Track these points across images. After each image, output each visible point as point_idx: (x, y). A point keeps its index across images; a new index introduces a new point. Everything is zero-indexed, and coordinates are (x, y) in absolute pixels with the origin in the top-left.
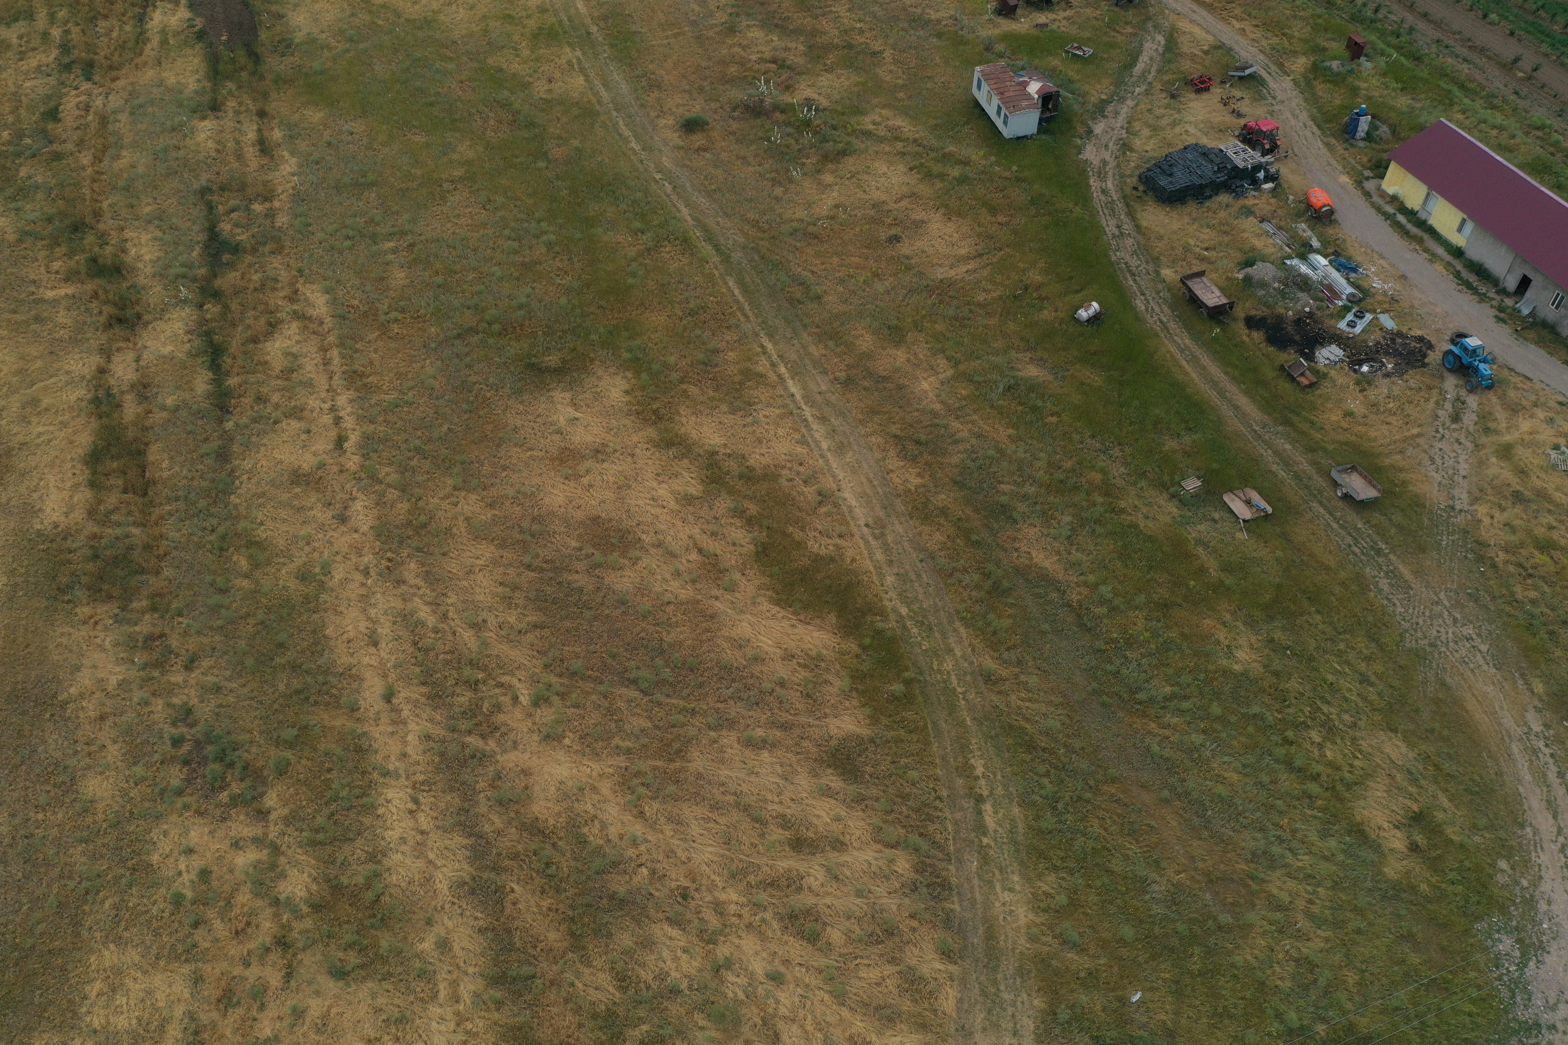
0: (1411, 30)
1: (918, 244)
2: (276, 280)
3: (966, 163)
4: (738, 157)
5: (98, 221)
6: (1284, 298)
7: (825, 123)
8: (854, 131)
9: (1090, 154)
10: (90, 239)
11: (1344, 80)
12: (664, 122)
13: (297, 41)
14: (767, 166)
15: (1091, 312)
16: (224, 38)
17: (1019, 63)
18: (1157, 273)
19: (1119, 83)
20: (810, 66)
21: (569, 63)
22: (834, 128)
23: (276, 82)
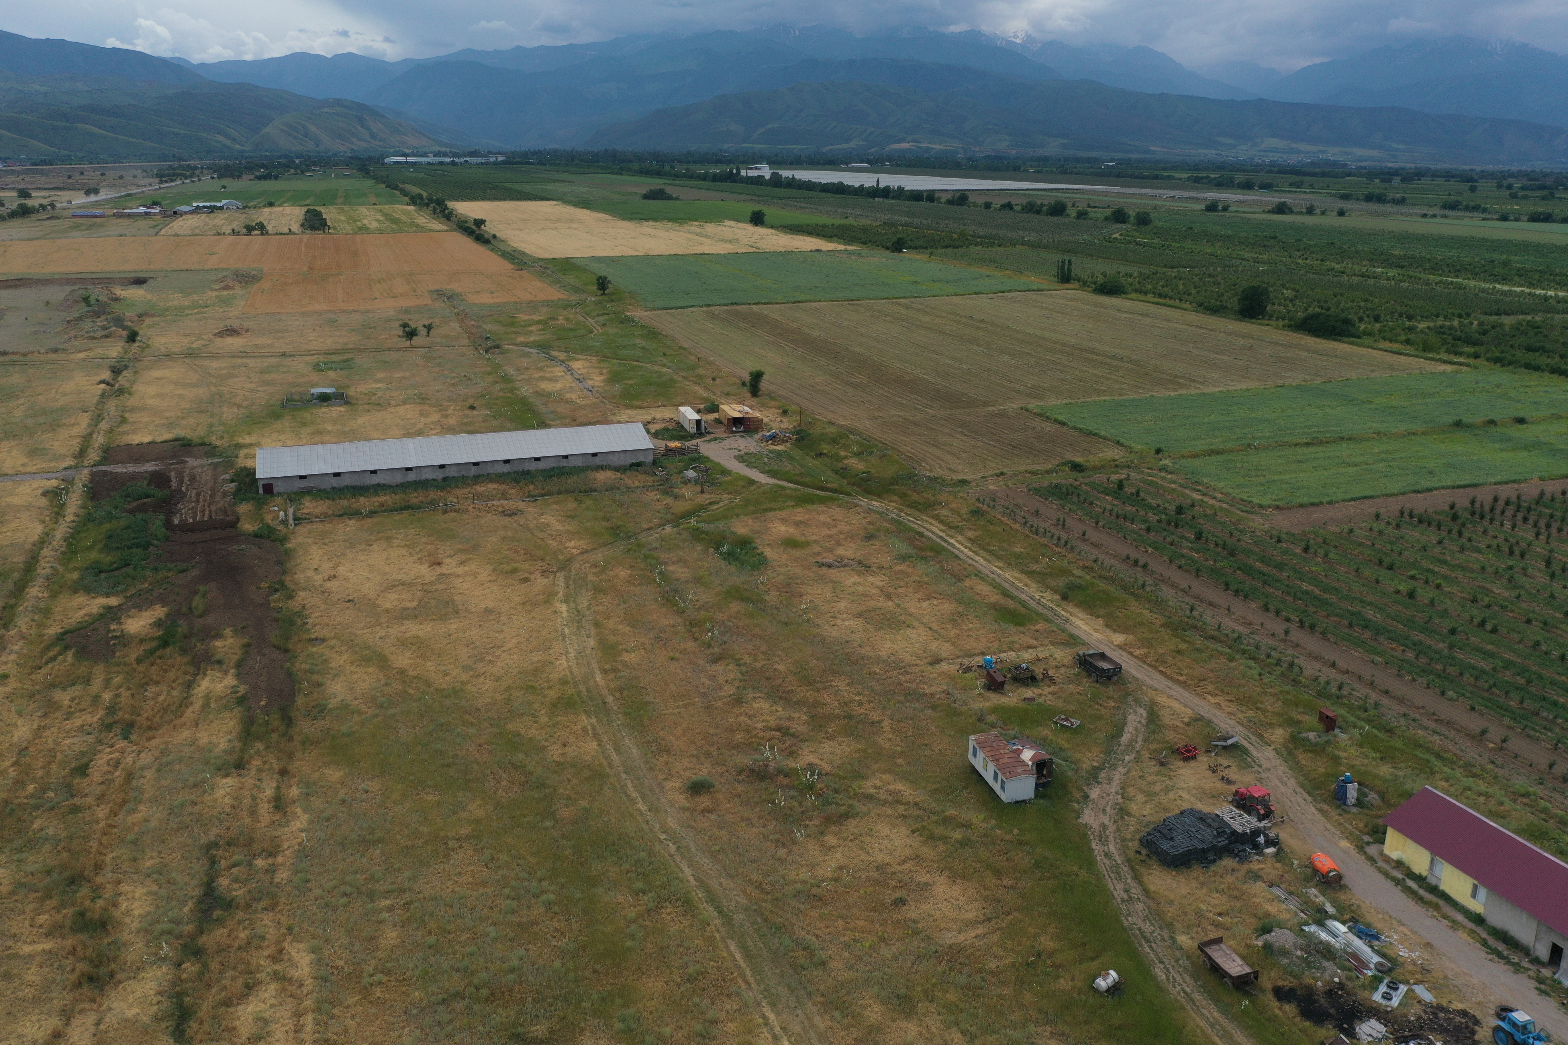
0: (1377, 705)
1: (925, 907)
2: (263, 938)
3: (967, 826)
4: (742, 819)
5: (97, 874)
6: (1310, 968)
7: (827, 787)
8: (856, 794)
9: (1088, 817)
10: (84, 891)
11: (1323, 750)
12: (671, 784)
13: (330, 706)
14: (771, 828)
15: (1110, 981)
16: (262, 703)
17: (1012, 733)
18: (1173, 939)
19: (1108, 752)
20: (812, 734)
21: (585, 729)
22: (836, 791)
23: (303, 743)
